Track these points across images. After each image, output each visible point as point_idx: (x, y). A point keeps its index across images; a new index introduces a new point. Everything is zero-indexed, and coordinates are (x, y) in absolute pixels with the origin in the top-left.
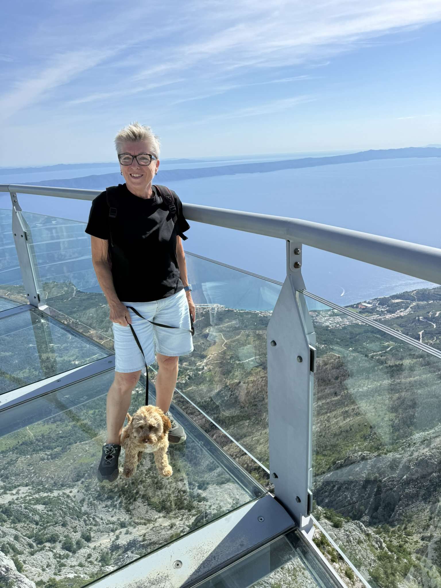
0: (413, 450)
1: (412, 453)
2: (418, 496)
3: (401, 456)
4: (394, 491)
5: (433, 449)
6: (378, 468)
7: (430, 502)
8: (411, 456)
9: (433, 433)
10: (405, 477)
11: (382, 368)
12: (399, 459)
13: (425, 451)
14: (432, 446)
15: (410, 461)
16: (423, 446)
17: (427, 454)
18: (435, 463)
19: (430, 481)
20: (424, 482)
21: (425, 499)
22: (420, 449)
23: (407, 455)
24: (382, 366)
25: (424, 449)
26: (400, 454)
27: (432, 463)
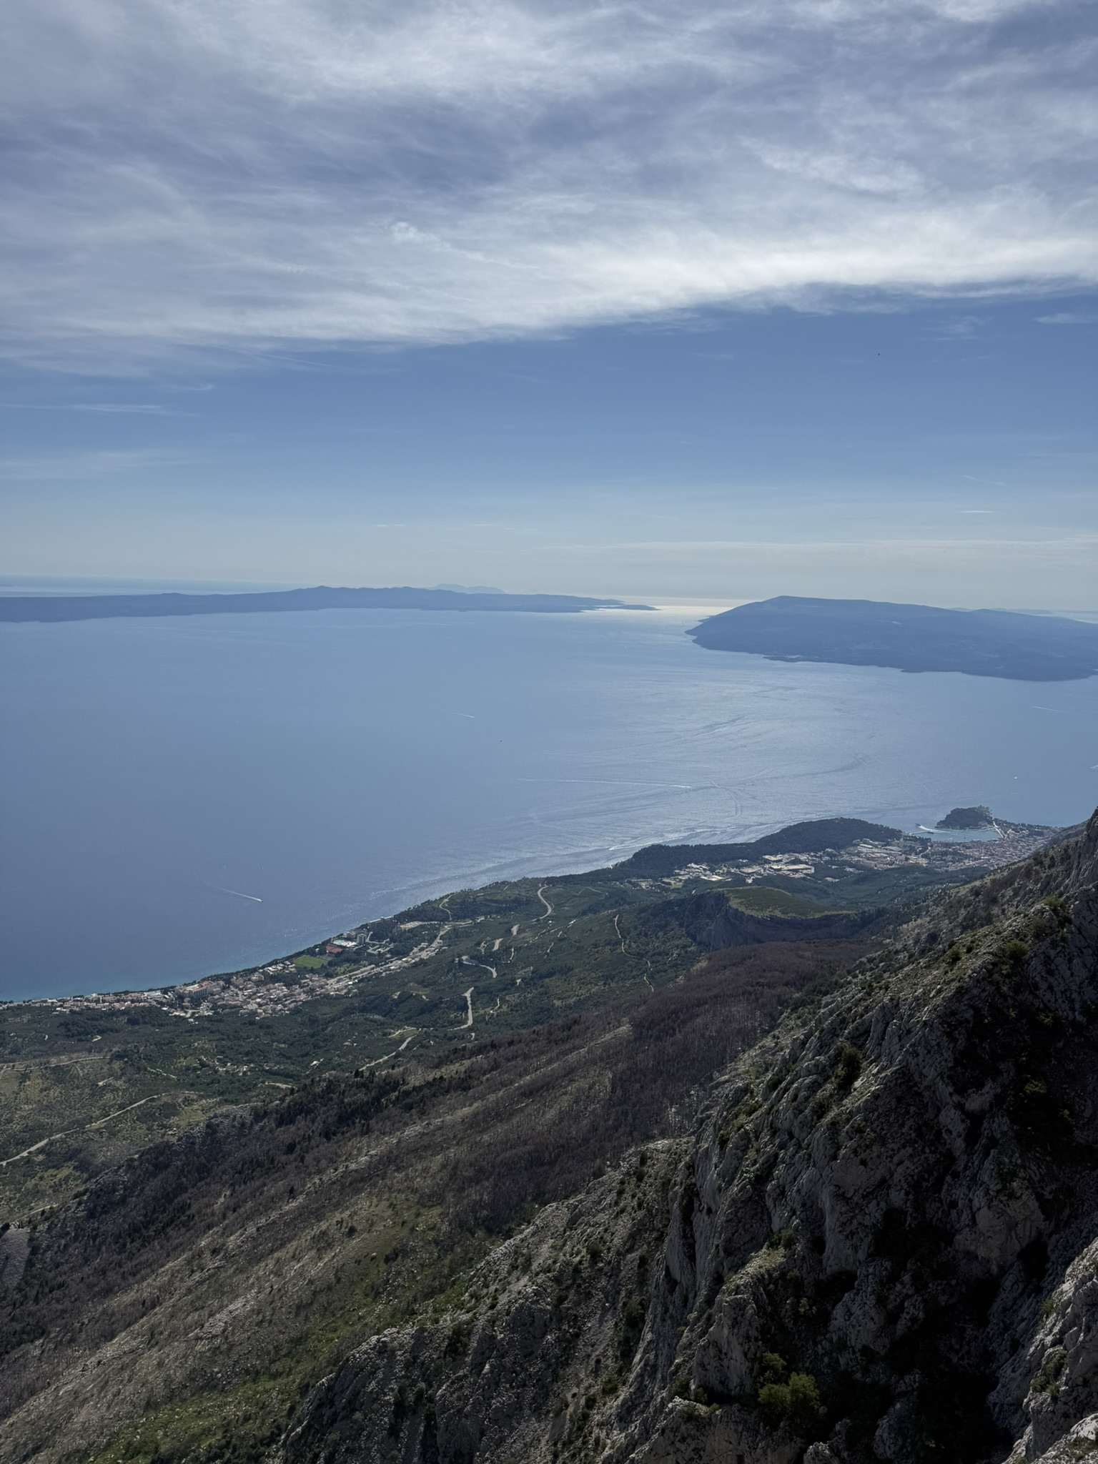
0: (496, 1290)
1: (495, 1298)
2: (521, 1409)
3: (470, 1314)
4: (466, 1417)
5: (537, 1274)
6: (423, 1363)
7: (548, 1412)
8: (492, 1307)
9: (533, 1235)
10: (487, 1367)
11: (397, 1098)
12: (468, 1323)
13: (523, 1285)
14: (535, 1266)
15: (492, 1322)
16: (516, 1274)
17: (529, 1290)
18: (549, 1307)
19: (543, 1357)
20: (531, 1366)
21: (538, 1412)
22: (509, 1283)
23: (485, 1308)
24: (397, 1093)
25: (518, 1280)
26: (468, 1312)
27: (541, 1310)
